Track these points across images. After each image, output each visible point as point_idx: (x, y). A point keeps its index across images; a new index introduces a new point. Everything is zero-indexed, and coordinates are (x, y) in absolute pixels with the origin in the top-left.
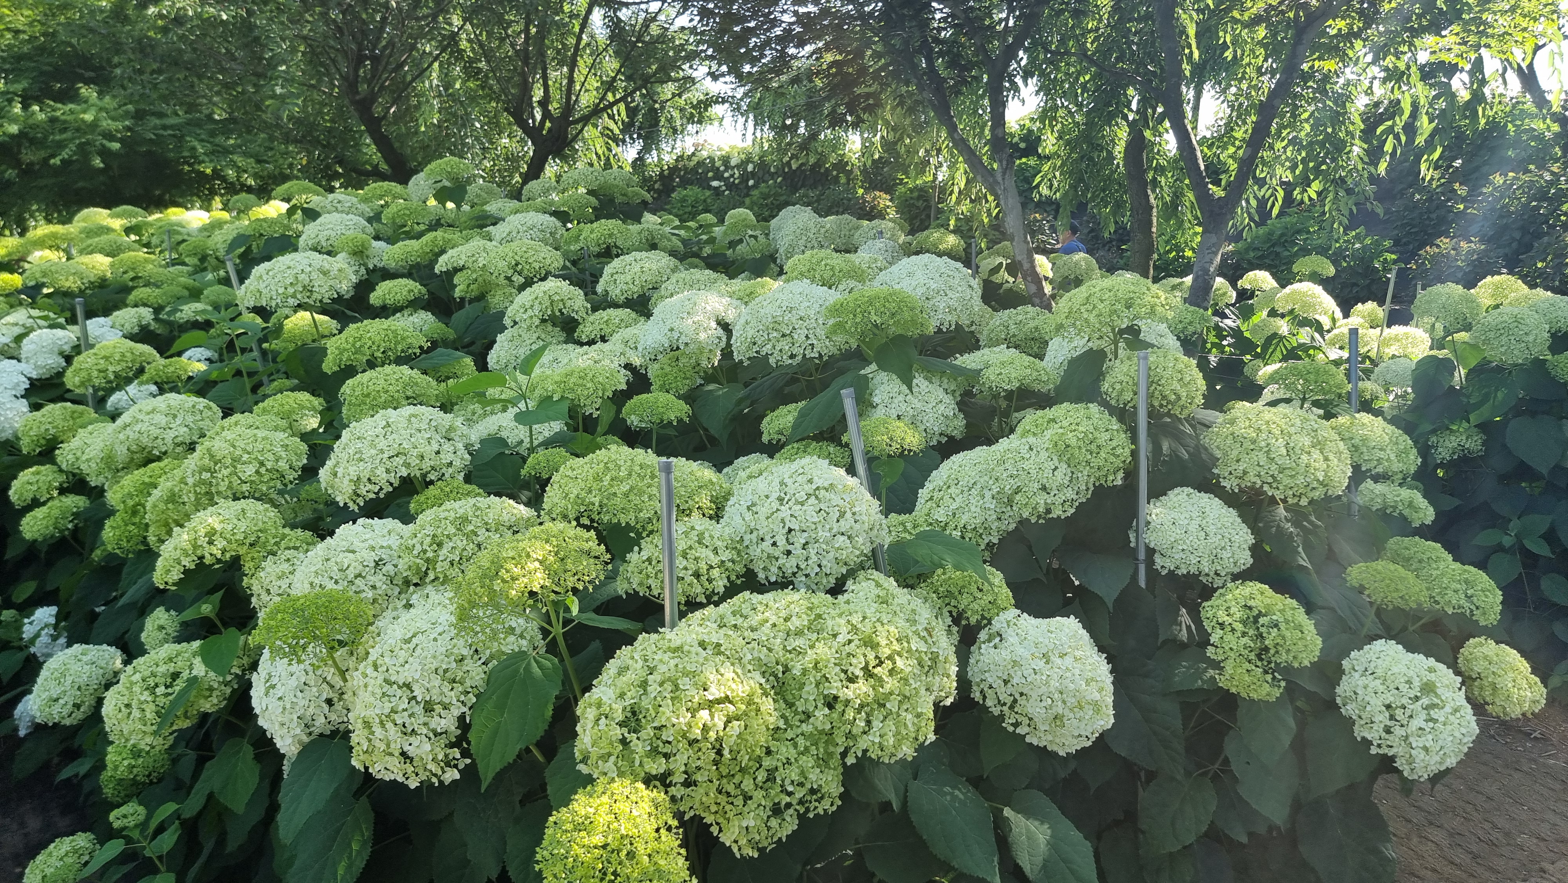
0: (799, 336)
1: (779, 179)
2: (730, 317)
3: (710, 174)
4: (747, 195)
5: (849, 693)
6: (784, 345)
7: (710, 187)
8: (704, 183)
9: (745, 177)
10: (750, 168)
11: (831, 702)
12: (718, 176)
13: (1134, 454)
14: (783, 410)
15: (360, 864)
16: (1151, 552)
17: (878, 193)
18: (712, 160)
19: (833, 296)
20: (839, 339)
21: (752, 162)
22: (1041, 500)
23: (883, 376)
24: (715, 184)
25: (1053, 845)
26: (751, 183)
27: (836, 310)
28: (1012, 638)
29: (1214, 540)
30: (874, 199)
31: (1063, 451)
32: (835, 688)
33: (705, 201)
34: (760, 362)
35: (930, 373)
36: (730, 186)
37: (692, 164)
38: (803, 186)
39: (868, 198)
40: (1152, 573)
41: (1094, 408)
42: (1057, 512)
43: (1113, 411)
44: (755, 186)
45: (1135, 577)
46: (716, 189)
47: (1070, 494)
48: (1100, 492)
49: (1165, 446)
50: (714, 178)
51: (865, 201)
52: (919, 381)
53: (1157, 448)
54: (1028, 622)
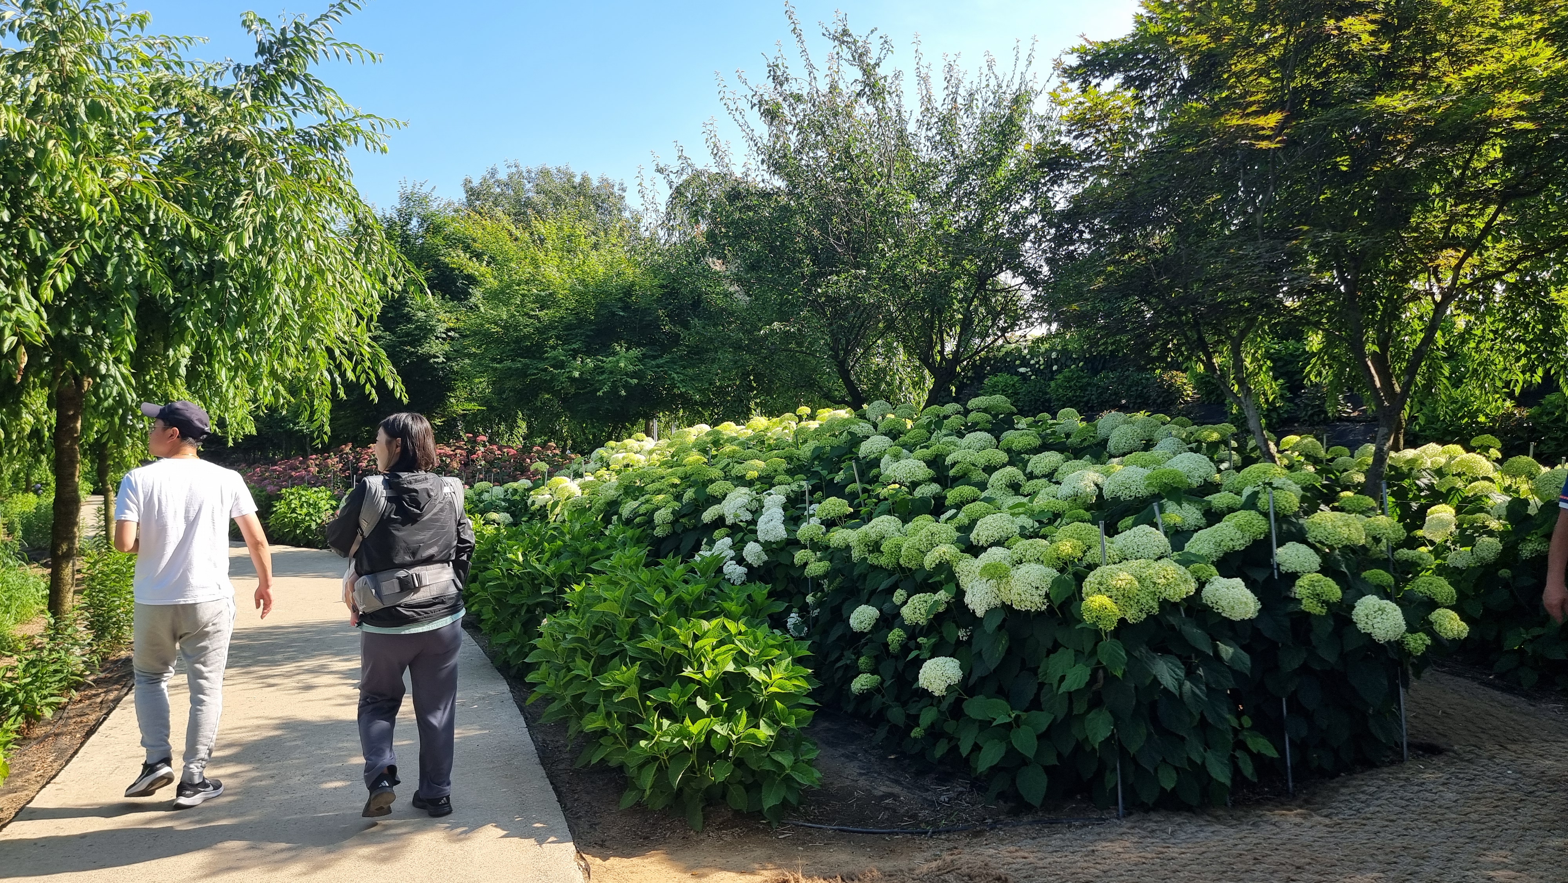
0: (1133, 488)
1: (1081, 364)
2: (1100, 481)
3: (1018, 362)
4: (1052, 379)
5: (1159, 581)
6: (1127, 492)
7: (1017, 373)
8: (1011, 369)
9: (1049, 363)
10: (1054, 355)
11: (1155, 583)
12: (1025, 363)
13: (1270, 529)
14: (1127, 519)
15: (1006, 647)
16: (1278, 565)
17: (1175, 373)
18: (1019, 350)
19: (1147, 472)
20: (1151, 489)
21: (1056, 350)
22: (1231, 544)
23: (1170, 503)
24: (1022, 370)
25: (1234, 653)
26: (1055, 368)
27: (1148, 478)
28: (1216, 583)
29: (1302, 559)
30: (1172, 378)
31: (1239, 527)
32: (1155, 579)
33: (1013, 385)
34: (1116, 499)
35: (1190, 502)
36: (1036, 371)
37: (1001, 354)
38: (1103, 368)
39: (1166, 377)
40: (1279, 573)
41: (1253, 512)
42: (1237, 548)
43: (1261, 513)
44: (1059, 371)
45: (1273, 573)
46: (1022, 374)
47: (1242, 542)
48: (1256, 542)
49: (1285, 527)
50: (1021, 366)
51: (1162, 380)
52: (1185, 505)
53: (1279, 528)
54: (1221, 579)
